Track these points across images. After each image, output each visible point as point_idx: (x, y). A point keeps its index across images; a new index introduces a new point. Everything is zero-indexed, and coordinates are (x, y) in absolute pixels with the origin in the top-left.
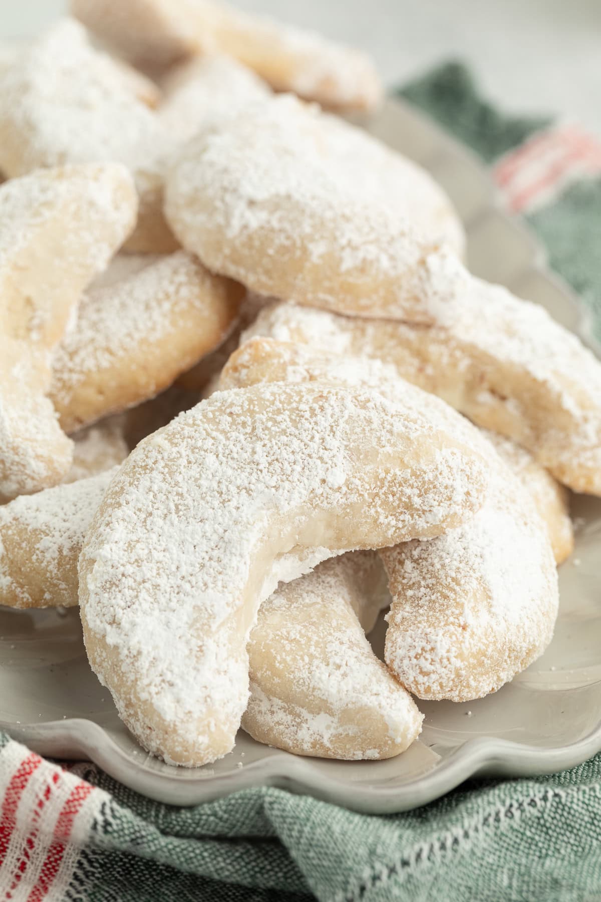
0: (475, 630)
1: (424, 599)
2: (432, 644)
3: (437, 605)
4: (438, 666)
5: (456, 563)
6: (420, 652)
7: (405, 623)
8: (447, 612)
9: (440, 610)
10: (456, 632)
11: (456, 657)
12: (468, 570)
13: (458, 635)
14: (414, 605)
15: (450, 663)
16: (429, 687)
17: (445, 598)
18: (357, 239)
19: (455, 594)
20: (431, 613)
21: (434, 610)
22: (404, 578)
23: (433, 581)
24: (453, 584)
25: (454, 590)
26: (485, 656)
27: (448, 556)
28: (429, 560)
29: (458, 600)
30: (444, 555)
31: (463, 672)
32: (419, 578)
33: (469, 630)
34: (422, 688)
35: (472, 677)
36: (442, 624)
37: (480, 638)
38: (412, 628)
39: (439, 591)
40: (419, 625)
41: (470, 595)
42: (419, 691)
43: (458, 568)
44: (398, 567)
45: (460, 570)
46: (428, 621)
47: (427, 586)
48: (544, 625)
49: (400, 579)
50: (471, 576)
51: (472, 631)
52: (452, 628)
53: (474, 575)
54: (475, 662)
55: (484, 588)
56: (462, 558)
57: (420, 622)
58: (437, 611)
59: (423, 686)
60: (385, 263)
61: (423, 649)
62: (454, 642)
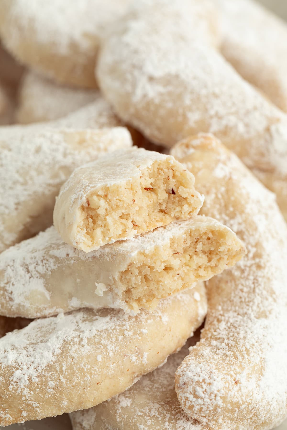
0: (242, 388)
1: (221, 351)
2: (211, 381)
3: (228, 359)
4: (207, 396)
5: (254, 341)
6: (201, 381)
7: (201, 358)
8: (231, 367)
9: (227, 363)
10: (230, 383)
11: (221, 397)
12: (259, 350)
13: (231, 385)
14: (213, 351)
15: (215, 399)
16: (193, 406)
17: (235, 358)
18: (222, 111)
19: (243, 359)
20: (221, 362)
21: (224, 360)
22: (215, 331)
23: (234, 343)
24: (244, 352)
25: (244, 356)
26: (239, 408)
27: (251, 334)
28: (238, 330)
29: (243, 364)
30: (249, 332)
31: (219, 410)
32: (225, 337)
33: (239, 385)
34: (188, 404)
35: (222, 416)
36: (225, 372)
37: (242, 395)
38: (204, 363)
39: (233, 351)
40: (210, 364)
41: (252, 365)
42: (185, 405)
43: (253, 345)
44: (215, 322)
45: (254, 347)
46: (217, 365)
47: (228, 345)
48: (283, 412)
49: (212, 330)
50: (258, 354)
51: (240, 387)
52: (229, 377)
53: (260, 355)
54: (230, 408)
55: (262, 366)
56: (259, 341)
57: (211, 363)
58: (226, 362)
59: (190, 403)
60: (241, 128)
61: (204, 380)
62: (226, 387)
